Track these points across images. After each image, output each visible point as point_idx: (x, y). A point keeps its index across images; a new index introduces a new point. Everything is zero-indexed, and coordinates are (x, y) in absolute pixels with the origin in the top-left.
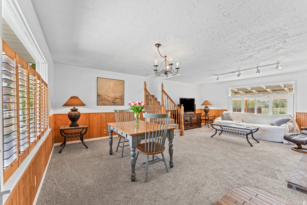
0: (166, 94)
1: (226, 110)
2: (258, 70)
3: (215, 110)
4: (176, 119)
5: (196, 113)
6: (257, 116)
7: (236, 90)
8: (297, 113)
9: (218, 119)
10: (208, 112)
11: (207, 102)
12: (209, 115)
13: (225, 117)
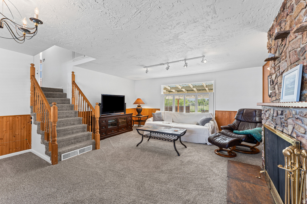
0: (78, 89)
1: (159, 110)
2: (186, 63)
3: (149, 109)
4: (89, 125)
5: (127, 113)
6: (185, 115)
7: (169, 88)
8: (216, 111)
9: (149, 121)
10: (141, 111)
11: (140, 100)
12: (142, 115)
13: (156, 117)
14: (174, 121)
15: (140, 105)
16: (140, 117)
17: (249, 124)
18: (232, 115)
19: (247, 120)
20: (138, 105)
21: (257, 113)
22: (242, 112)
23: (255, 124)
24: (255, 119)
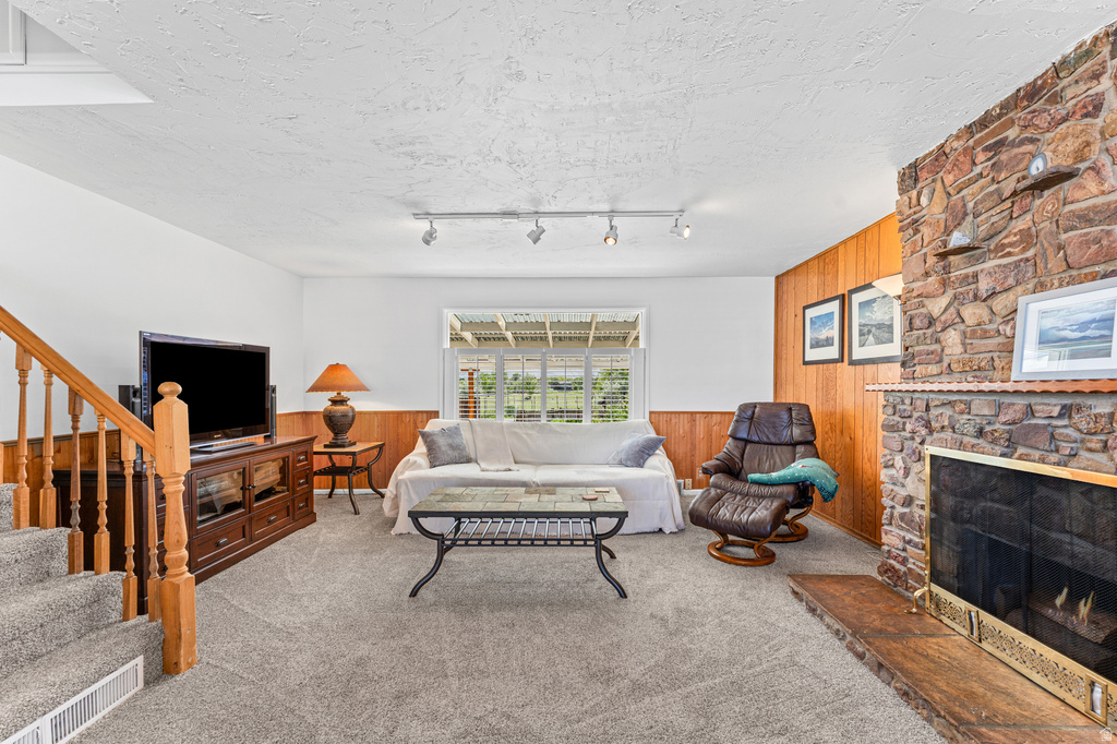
1: (436, 414)
2: (612, 227)
9: (412, 466)
11: (344, 372)
12: (354, 444)
13: (443, 449)
14: (518, 459)
15: (344, 394)
16: (353, 454)
17: (772, 451)
18: (698, 423)
19: (768, 438)
20: (333, 394)
21: (794, 415)
22: (749, 413)
23: (790, 448)
24: (789, 433)
